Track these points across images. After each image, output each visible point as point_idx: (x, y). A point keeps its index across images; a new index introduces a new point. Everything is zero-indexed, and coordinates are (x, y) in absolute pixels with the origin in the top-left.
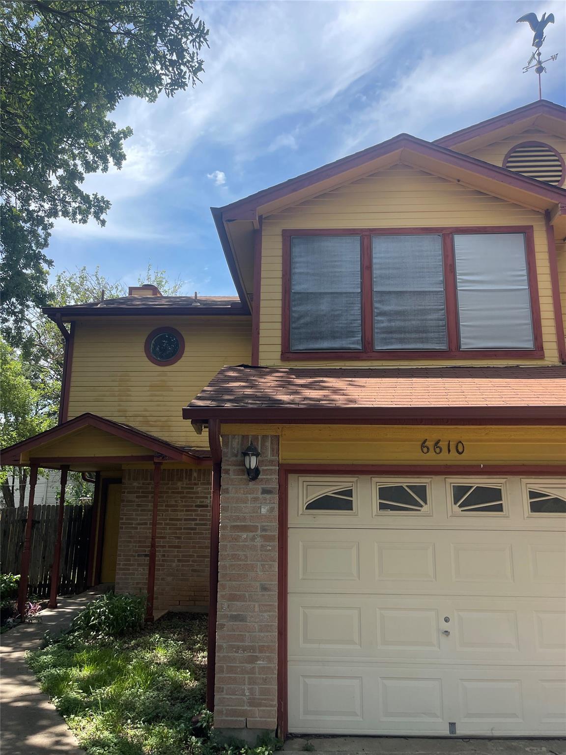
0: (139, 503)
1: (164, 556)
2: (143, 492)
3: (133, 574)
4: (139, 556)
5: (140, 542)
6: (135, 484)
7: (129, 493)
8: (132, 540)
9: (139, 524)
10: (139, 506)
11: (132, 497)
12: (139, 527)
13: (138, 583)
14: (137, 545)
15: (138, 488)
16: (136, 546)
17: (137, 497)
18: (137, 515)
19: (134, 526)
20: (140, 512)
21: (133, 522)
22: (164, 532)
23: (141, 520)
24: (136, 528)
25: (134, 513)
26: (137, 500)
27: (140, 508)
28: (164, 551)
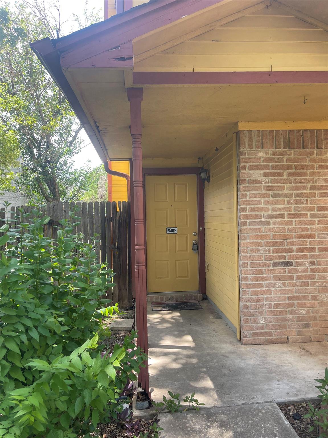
0: (270, 184)
1: (313, 263)
2: (273, 167)
3: (269, 292)
4: (275, 265)
5: (275, 244)
6: (261, 154)
7: (251, 168)
8: (263, 242)
9: (271, 217)
10: (269, 188)
11: (258, 175)
12: (272, 221)
13: (277, 306)
14: (271, 248)
15: (266, 160)
16: (269, 251)
17: (265, 175)
18: (267, 203)
19: (263, 220)
20: (271, 198)
21: (262, 214)
22: (311, 228)
23: (273, 210)
24: (268, 223)
25: (263, 200)
26: (265, 179)
27: (271, 193)
28: (313, 256)
